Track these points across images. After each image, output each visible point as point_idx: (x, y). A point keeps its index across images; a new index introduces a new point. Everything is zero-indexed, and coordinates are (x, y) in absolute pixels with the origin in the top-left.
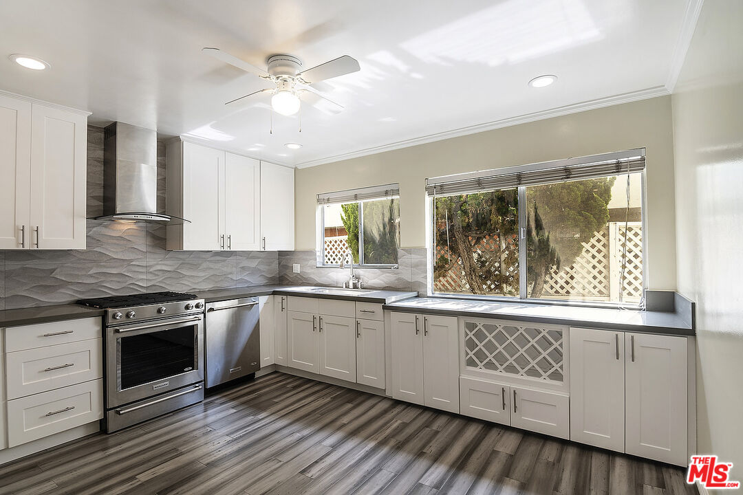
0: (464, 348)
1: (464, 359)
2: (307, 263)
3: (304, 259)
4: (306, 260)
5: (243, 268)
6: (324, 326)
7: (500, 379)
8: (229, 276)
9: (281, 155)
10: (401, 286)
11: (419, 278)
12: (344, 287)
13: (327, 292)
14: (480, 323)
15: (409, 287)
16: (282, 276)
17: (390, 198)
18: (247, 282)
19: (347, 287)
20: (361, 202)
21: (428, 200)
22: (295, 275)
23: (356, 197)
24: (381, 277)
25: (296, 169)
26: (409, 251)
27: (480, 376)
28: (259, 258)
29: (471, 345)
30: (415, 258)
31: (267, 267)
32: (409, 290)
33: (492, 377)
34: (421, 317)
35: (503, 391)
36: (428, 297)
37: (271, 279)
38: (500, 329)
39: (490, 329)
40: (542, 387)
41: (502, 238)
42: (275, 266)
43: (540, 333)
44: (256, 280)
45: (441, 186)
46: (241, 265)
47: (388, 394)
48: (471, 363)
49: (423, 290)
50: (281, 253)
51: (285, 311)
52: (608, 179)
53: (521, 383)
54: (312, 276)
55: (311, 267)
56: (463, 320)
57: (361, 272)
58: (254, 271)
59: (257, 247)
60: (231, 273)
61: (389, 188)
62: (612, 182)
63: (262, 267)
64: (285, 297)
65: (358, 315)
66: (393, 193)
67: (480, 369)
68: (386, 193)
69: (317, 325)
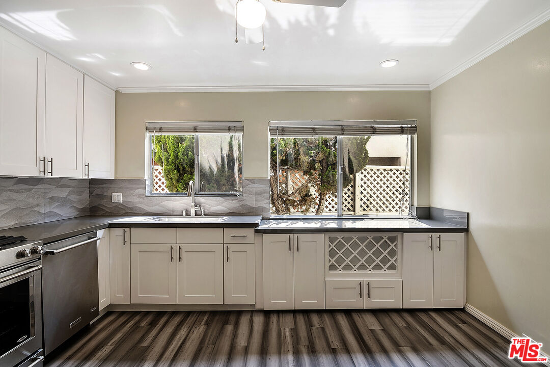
0: (327, 257)
1: (328, 265)
2: (132, 191)
3: (127, 188)
4: (131, 189)
5: (52, 199)
6: (184, 255)
8: (36, 209)
9: (114, 74)
10: (245, 211)
11: (262, 204)
12: (184, 214)
13: (166, 220)
14: (339, 236)
15: (253, 212)
16: (95, 207)
18: (57, 215)
19: (188, 214)
22: (115, 205)
23: (195, 130)
24: (225, 204)
25: (117, 92)
26: (253, 181)
27: (340, 277)
28: (69, 187)
29: (332, 253)
30: (259, 187)
31: (78, 197)
32: (251, 214)
33: (349, 275)
34: (294, 236)
35: (360, 284)
36: (270, 219)
37: (82, 210)
38: (355, 239)
39: (348, 240)
41: (289, 172)
42: (86, 196)
43: (382, 238)
44: (66, 212)
45: (283, 129)
46: (50, 195)
47: (258, 307)
48: (332, 267)
49: (266, 214)
50: (93, 182)
51: (128, 244)
52: (365, 138)
53: (371, 276)
54: (138, 205)
55: (139, 196)
56: (328, 235)
57: (202, 200)
58: (64, 202)
59: (79, 175)
60: (38, 205)
61: (232, 125)
62: (368, 140)
63: (74, 197)
64: (127, 229)
65: (228, 239)
66: (237, 129)
67: (339, 272)
68: (229, 129)
69: (176, 255)
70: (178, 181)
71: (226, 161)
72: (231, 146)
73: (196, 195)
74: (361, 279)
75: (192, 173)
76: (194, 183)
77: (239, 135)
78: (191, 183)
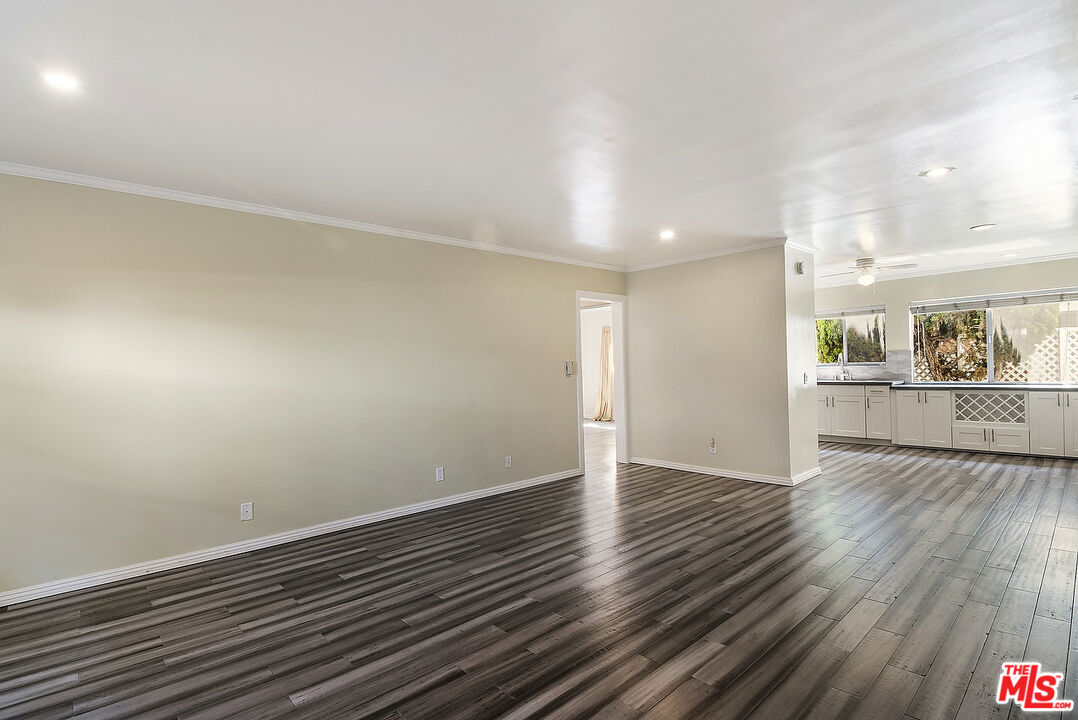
0: (954, 409)
1: (955, 416)
6: (836, 404)
7: (982, 425)
11: (904, 371)
12: (835, 379)
14: (967, 394)
15: (895, 378)
17: (875, 315)
19: (838, 379)
20: (846, 318)
21: (911, 317)
23: (843, 314)
24: (869, 372)
26: (895, 352)
27: (967, 424)
29: (959, 407)
30: (901, 357)
33: (976, 424)
34: (922, 392)
35: (984, 431)
39: (974, 397)
40: (1012, 426)
41: (959, 341)
43: (1009, 396)
45: (923, 307)
47: (894, 442)
48: (959, 418)
49: (907, 379)
53: (997, 426)
56: (954, 393)
57: (849, 368)
61: (875, 308)
65: (868, 394)
66: (879, 311)
67: (967, 420)
68: (873, 311)
69: (830, 403)
70: (829, 354)
71: (872, 335)
72: (876, 325)
73: (844, 365)
74: (987, 428)
75: (841, 347)
76: (844, 354)
77: (881, 316)
78: (840, 355)
